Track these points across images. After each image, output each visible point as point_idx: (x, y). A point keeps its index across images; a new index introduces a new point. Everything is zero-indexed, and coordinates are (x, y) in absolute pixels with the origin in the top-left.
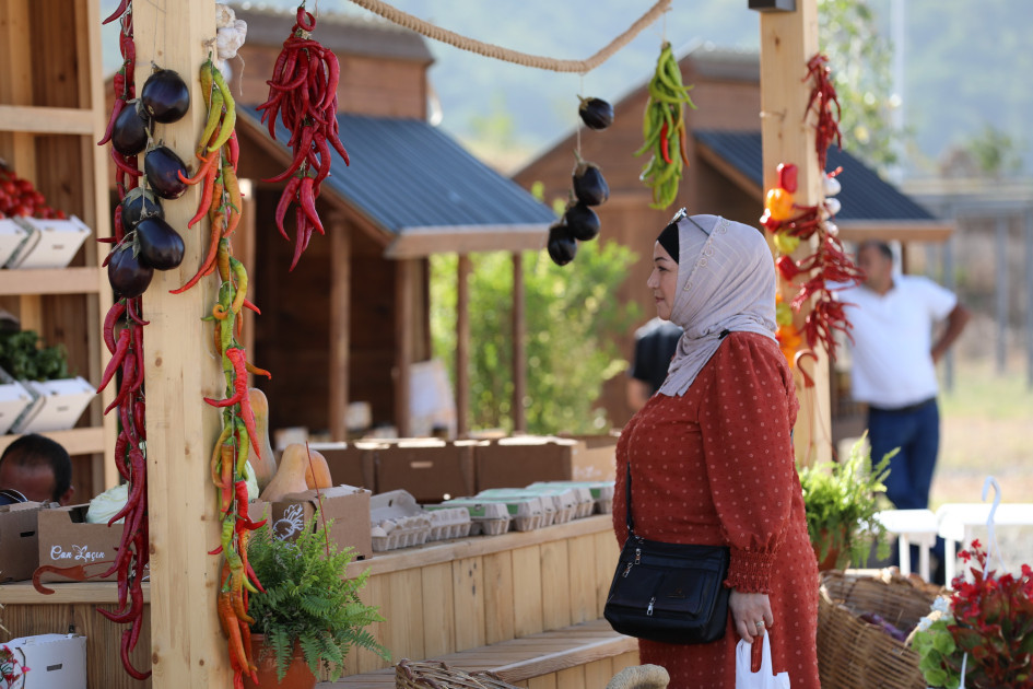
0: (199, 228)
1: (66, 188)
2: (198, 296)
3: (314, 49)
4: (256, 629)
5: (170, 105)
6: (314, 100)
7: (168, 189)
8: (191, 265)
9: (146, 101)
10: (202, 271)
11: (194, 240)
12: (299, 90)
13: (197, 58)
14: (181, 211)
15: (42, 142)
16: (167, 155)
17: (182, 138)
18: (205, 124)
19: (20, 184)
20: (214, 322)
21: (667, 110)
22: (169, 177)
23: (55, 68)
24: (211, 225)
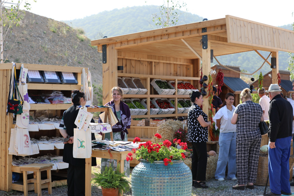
0: (208, 91)
1: (197, 86)
2: (208, 98)
3: (221, 73)
4: (213, 132)
5: (205, 79)
6: (221, 78)
7: (205, 87)
8: (207, 95)
9: (203, 78)
10: (208, 96)
11: (208, 93)
12: (220, 77)
13: (208, 74)
14: (206, 90)
15: (194, 81)
16: (205, 84)
17: (207, 82)
18: (209, 81)
19: (191, 85)
20: (209, 101)
21: (261, 79)
22: (205, 86)
23: (196, 73)
24: (209, 91)
